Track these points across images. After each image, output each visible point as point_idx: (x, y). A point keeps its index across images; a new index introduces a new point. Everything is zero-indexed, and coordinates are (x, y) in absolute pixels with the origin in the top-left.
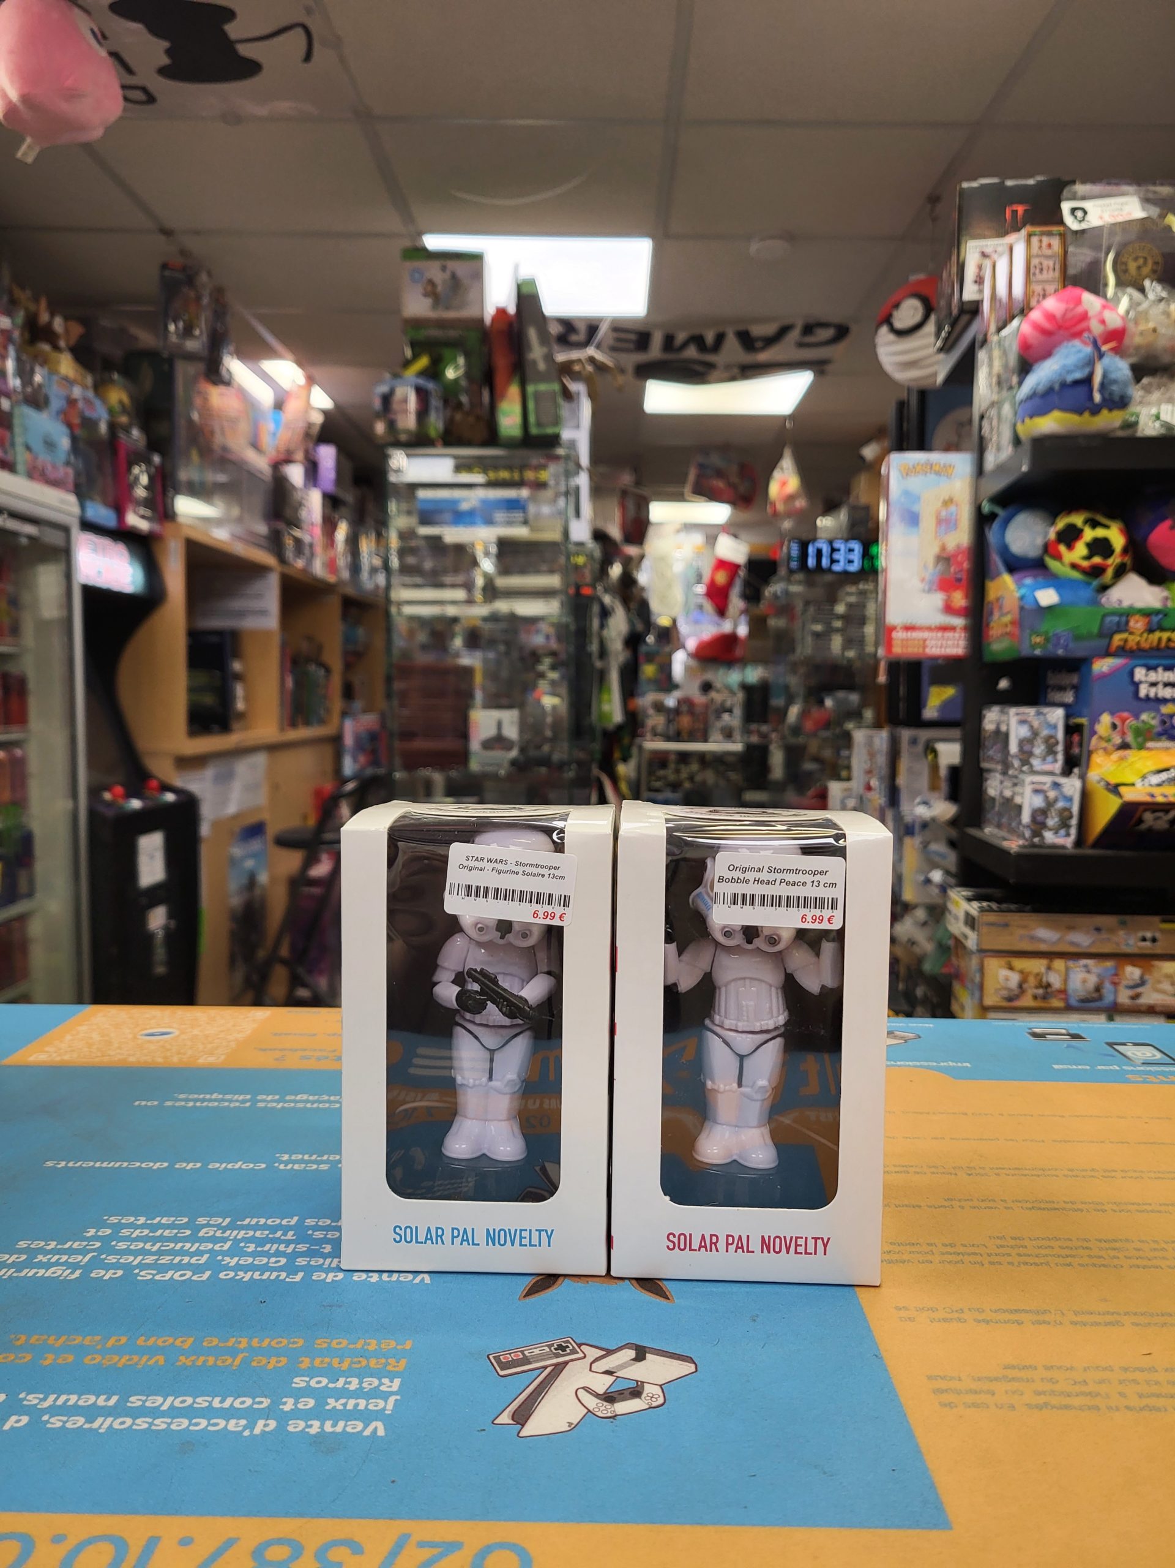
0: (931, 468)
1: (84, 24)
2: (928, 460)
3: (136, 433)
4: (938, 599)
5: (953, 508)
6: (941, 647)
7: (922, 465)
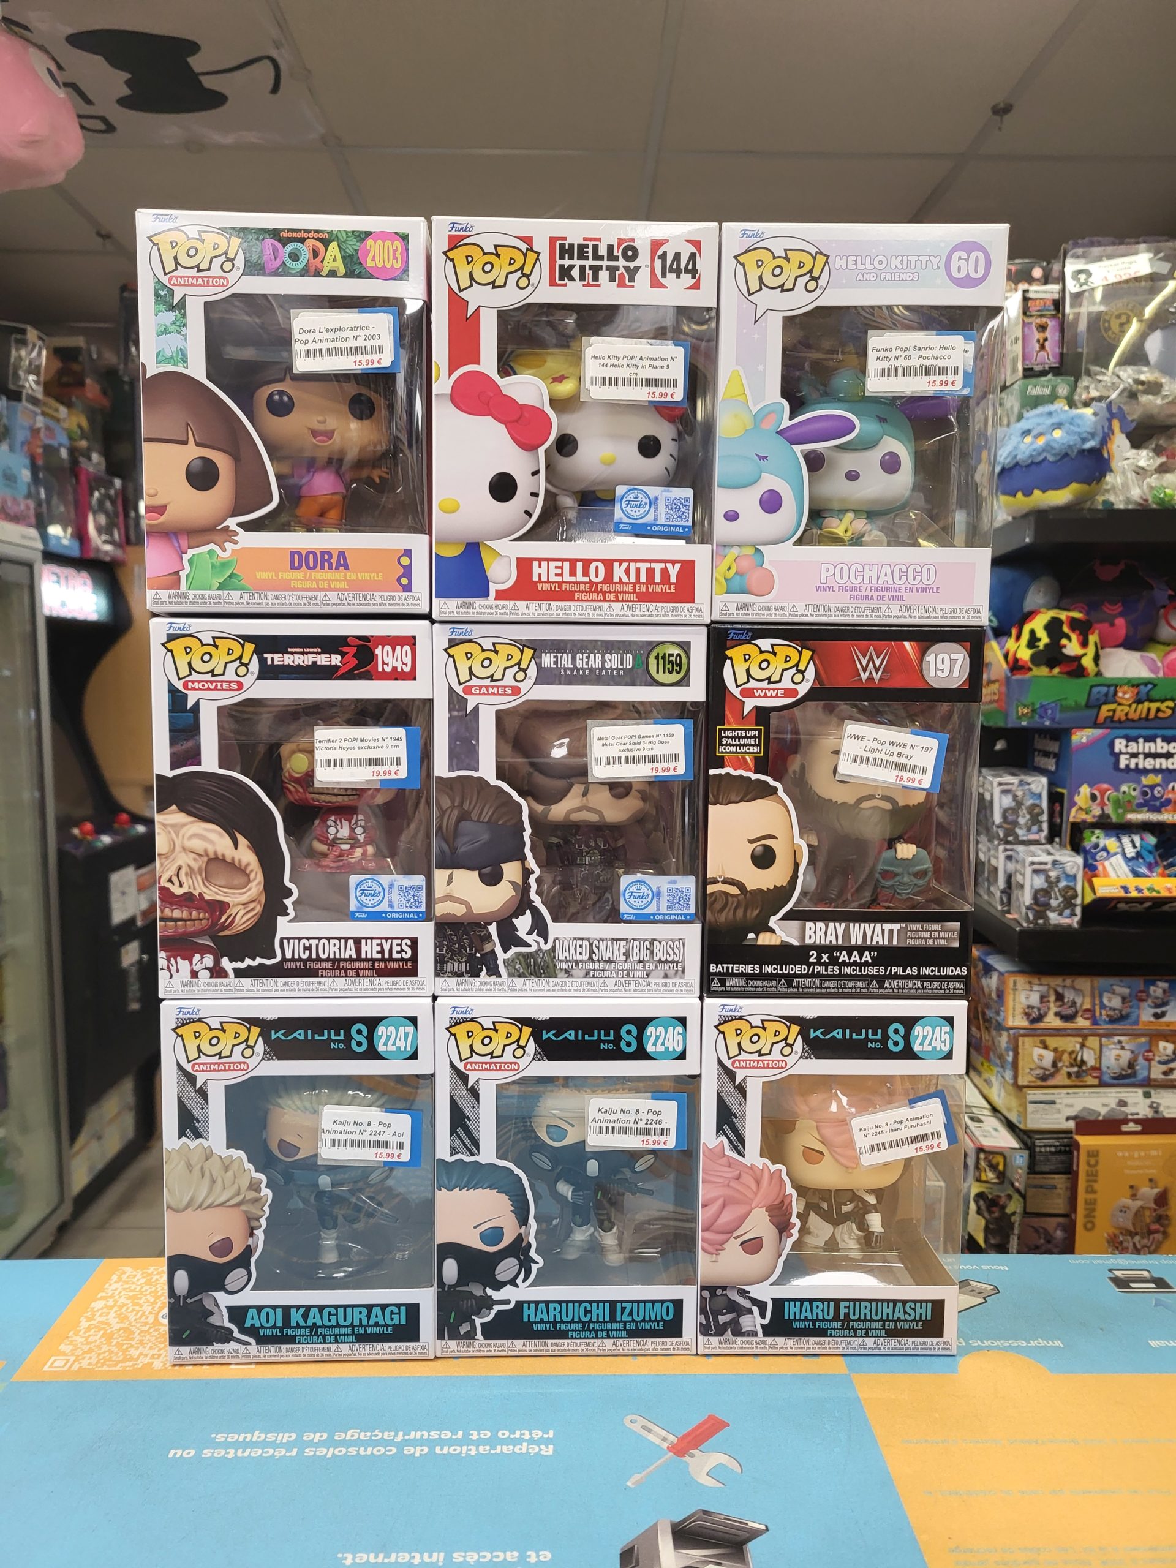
1: (40, 63)
3: (95, 457)
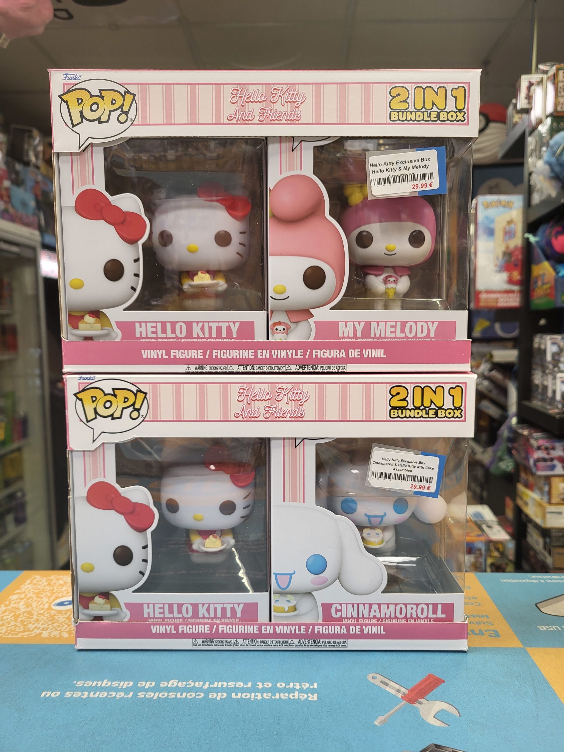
0: (500, 203)
2: (499, 199)
4: (504, 276)
5: (512, 226)
6: (507, 302)
7: (495, 202)
